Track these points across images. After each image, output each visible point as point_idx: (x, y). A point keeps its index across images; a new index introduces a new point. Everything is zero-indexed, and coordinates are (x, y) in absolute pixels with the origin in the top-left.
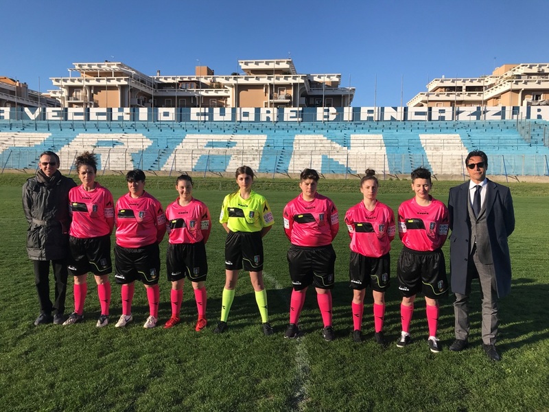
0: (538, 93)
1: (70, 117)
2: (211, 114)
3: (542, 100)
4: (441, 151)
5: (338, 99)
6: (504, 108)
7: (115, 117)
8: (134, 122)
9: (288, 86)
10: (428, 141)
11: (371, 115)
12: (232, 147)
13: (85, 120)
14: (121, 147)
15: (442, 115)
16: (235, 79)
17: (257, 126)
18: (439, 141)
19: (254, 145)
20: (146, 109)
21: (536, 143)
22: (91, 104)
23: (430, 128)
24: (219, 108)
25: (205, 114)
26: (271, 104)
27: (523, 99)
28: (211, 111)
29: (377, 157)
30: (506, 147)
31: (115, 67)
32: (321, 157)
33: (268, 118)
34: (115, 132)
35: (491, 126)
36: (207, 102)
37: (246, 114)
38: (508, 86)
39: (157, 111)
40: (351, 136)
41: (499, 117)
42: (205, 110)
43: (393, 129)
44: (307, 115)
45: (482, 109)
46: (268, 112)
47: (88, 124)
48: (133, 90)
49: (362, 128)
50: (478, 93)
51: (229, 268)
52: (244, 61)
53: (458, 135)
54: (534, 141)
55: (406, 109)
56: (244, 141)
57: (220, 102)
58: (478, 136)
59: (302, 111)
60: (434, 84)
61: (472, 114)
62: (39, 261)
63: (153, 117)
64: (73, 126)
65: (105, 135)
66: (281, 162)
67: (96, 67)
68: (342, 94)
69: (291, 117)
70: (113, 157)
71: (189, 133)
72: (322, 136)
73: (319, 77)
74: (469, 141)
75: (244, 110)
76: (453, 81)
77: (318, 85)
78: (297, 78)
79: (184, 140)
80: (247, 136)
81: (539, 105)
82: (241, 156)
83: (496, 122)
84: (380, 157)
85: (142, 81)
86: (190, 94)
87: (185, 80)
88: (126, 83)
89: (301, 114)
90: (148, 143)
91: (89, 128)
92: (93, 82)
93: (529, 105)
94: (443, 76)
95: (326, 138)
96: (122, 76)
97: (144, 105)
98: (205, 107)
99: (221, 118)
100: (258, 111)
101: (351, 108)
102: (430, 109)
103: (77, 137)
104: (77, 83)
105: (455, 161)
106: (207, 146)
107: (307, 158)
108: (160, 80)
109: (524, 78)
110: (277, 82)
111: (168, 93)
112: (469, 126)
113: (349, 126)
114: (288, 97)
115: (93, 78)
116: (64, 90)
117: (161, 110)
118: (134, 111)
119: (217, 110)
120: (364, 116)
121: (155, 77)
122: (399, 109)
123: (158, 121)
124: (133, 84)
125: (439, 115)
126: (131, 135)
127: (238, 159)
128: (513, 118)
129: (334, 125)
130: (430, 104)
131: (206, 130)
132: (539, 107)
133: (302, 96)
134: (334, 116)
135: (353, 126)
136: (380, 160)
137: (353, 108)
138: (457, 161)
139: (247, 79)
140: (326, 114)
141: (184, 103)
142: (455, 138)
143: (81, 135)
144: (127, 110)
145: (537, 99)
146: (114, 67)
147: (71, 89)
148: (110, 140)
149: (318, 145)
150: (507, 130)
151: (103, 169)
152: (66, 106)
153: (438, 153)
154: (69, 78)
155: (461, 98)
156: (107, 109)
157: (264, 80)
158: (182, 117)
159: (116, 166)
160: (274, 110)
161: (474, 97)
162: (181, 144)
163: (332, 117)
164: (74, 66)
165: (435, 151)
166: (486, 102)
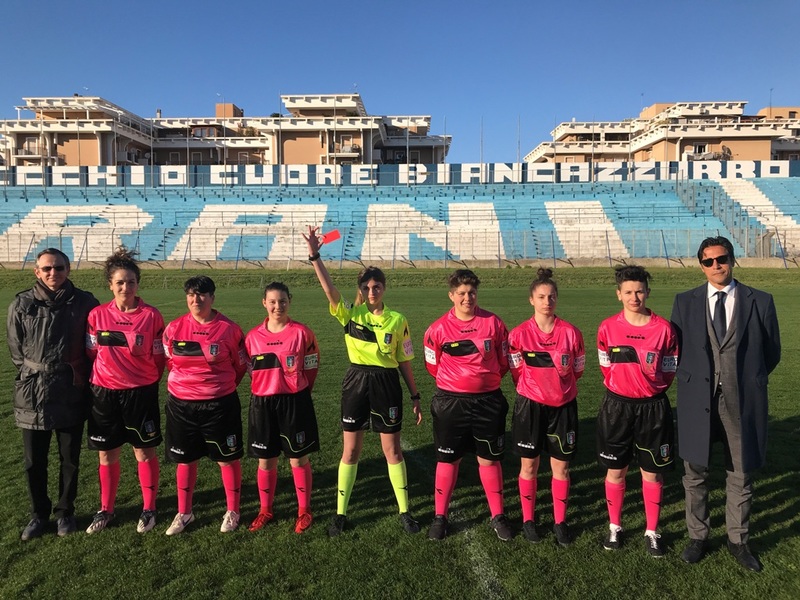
0: (701, 144)
1: (21, 180)
2: (241, 174)
3: (707, 152)
4: (576, 226)
5: (428, 152)
6: (658, 164)
7: (93, 180)
8: (123, 188)
9: (355, 133)
10: (557, 212)
11: (476, 175)
12: (275, 223)
13: (46, 186)
14: (105, 225)
15: (576, 173)
16: (276, 122)
17: (311, 191)
18: (573, 211)
19: (309, 219)
20: (142, 167)
21: (703, 212)
22: (53, 161)
23: (559, 193)
24: (253, 166)
25: (232, 175)
26: (331, 159)
27: (682, 151)
28: (242, 170)
29: (488, 235)
30: (663, 218)
31: (91, 104)
32: (407, 236)
33: (328, 180)
34: (94, 204)
35: (642, 188)
36: (235, 157)
37: (295, 174)
38: (662, 134)
39: (159, 171)
40: (450, 205)
41: (652, 177)
42: (232, 169)
43: (508, 194)
44: (384, 175)
45: (629, 165)
46: (328, 171)
47: (51, 191)
48: (121, 139)
49: (465, 195)
50: (621, 142)
51: (350, 428)
52: (289, 96)
53: (598, 202)
54: (699, 209)
55: (525, 166)
56: (294, 215)
57: (254, 156)
58: (625, 203)
59: (378, 170)
60: (562, 131)
61: (617, 173)
62: (33, 431)
63: (153, 179)
64: (26, 194)
65: (77, 207)
66: (349, 244)
67: (60, 104)
68: (434, 144)
69: (361, 179)
70: (93, 240)
71: (210, 203)
72: (408, 205)
73: (400, 120)
74: (614, 211)
75: (292, 168)
76: (587, 127)
77: (399, 132)
78: (369, 122)
79: (202, 214)
80: (297, 207)
81: (703, 159)
82: (291, 236)
83: (648, 183)
84: (492, 235)
85: (134, 126)
86: (209, 144)
87: (199, 123)
88: (109, 128)
89: (376, 174)
90: (146, 219)
91: (52, 197)
92: (57, 127)
93: (690, 158)
94: (574, 119)
95: (413, 209)
96: (102, 118)
97: (137, 162)
98: (232, 164)
99: (258, 181)
100: (312, 169)
101: (448, 166)
102: (558, 166)
103: (33, 211)
104: (29, 128)
105: (596, 239)
106: (238, 222)
107: (389, 239)
108: (162, 123)
109: (683, 123)
110: (339, 127)
111: (175, 143)
112: (612, 189)
113: (445, 191)
114: (356, 149)
115: (56, 120)
116: (9, 139)
117: (165, 169)
118: (123, 171)
119: (250, 169)
120: (466, 176)
121: (154, 120)
122: (515, 166)
123: (160, 186)
124: (120, 130)
125: (571, 174)
126: (120, 207)
127: (286, 241)
128: (670, 178)
129: (424, 190)
130: (558, 159)
131: (235, 199)
132: (704, 163)
133: (375, 148)
134: (424, 178)
135: (452, 191)
136: (491, 240)
137: (451, 165)
138: (599, 239)
139: (293, 122)
140: (412, 173)
141: (201, 159)
142: (594, 206)
143: (39, 208)
144: (112, 169)
145: (700, 152)
146: (89, 104)
147: (21, 137)
148: (85, 215)
149: (402, 219)
150: (664, 195)
151: (76, 259)
152: (13, 163)
153: (572, 228)
154: (18, 121)
155: (601, 149)
156: (81, 168)
157: (320, 124)
158: (197, 179)
159: (97, 255)
160: (337, 169)
161: (617, 148)
162: (197, 220)
163: (421, 179)
164: (25, 101)
165: (567, 226)
166: (633, 154)
